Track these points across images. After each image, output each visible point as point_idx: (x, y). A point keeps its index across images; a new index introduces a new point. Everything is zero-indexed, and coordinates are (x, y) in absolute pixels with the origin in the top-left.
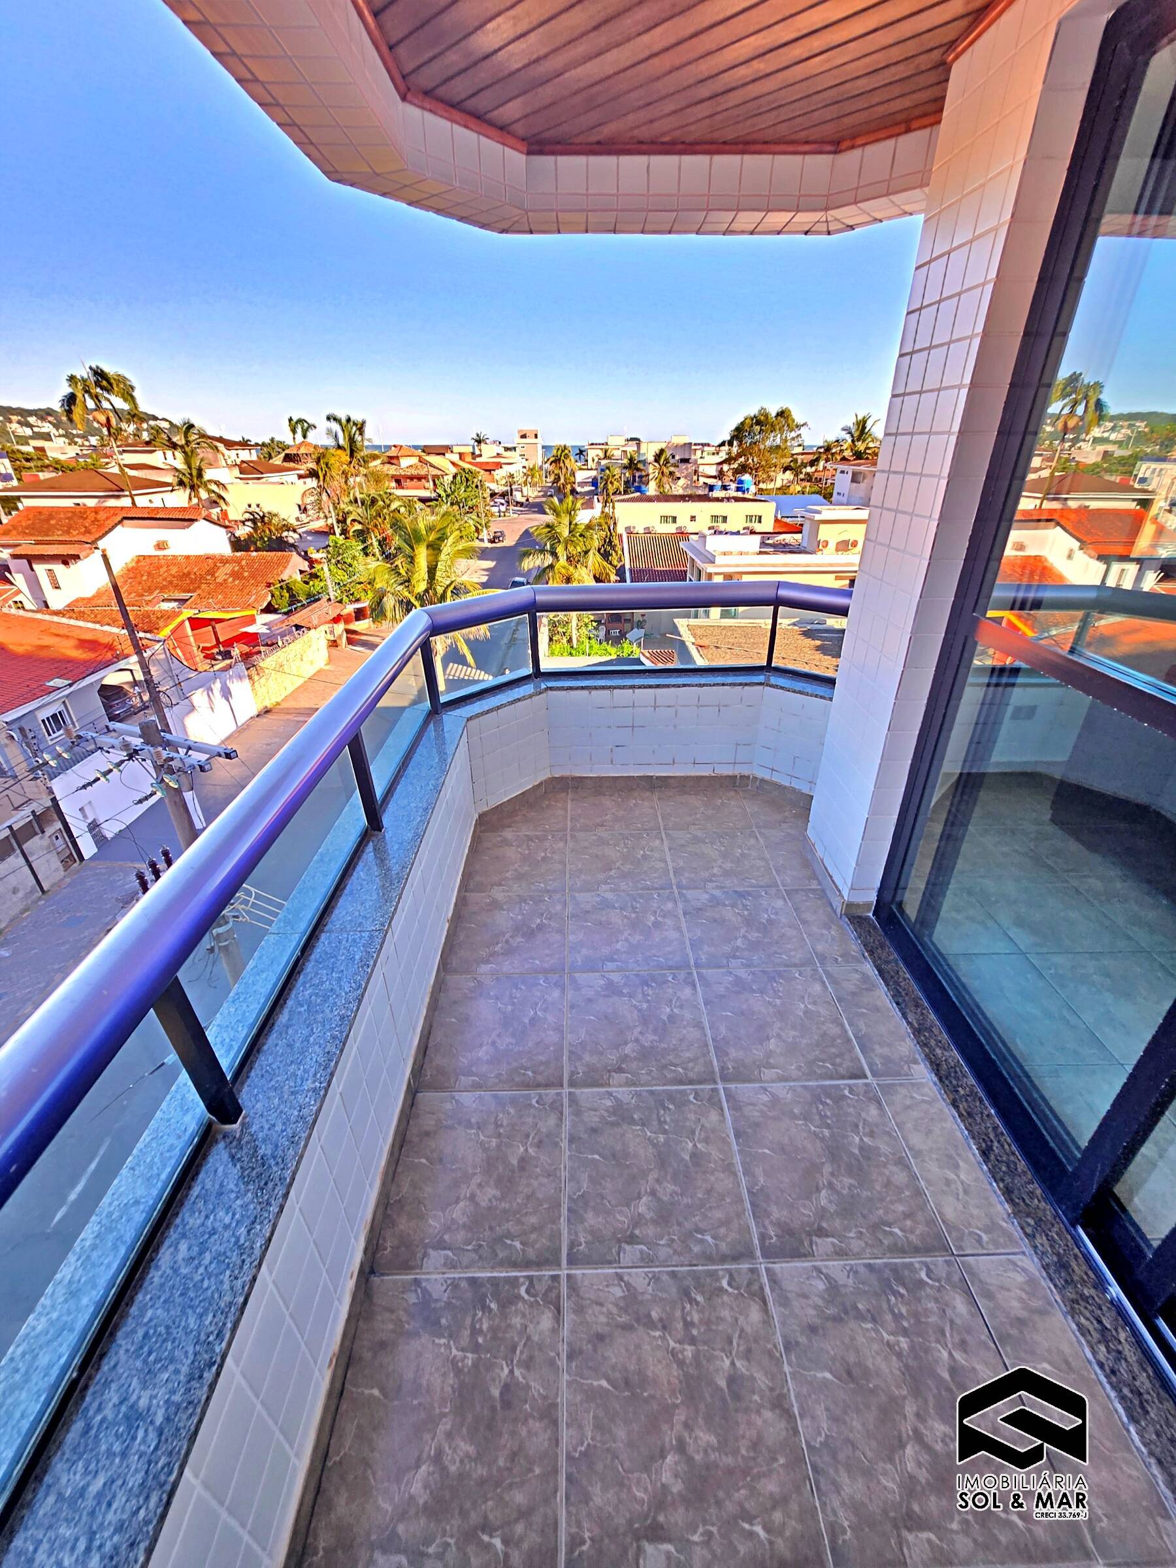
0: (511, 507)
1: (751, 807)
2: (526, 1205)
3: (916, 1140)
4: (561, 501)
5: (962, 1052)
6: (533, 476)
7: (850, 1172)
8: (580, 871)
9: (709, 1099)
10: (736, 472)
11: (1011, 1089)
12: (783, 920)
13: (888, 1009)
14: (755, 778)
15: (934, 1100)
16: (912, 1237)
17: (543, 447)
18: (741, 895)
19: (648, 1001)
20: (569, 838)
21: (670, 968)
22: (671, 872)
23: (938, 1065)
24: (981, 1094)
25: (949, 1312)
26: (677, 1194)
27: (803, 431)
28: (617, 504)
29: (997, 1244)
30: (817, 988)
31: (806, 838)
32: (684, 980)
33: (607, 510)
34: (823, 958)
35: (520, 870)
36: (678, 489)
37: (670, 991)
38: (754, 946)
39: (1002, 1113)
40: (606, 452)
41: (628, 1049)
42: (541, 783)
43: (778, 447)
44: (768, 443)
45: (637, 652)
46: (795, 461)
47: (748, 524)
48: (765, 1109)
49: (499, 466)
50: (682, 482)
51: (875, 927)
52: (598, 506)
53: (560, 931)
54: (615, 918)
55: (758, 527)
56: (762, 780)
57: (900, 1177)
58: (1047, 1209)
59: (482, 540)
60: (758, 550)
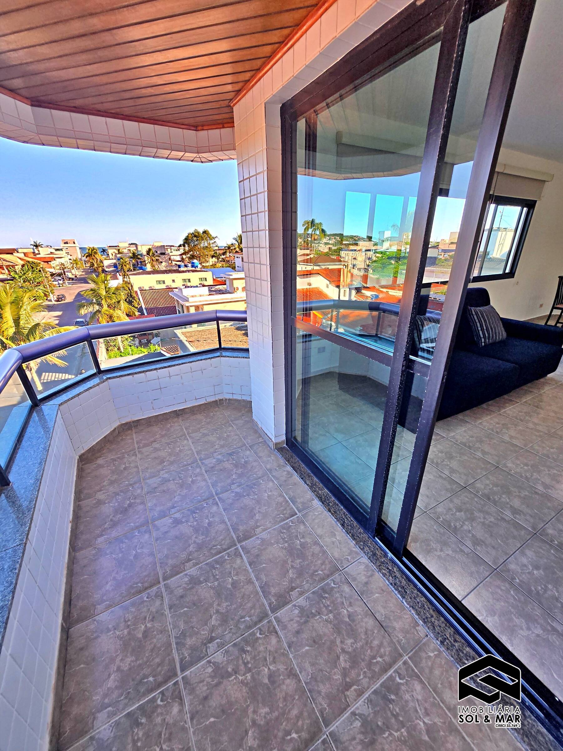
0: (66, 281)
1: (227, 413)
2: (151, 655)
3: (319, 531)
4: (97, 276)
5: (328, 489)
6: (77, 264)
7: (298, 557)
8: (147, 468)
9: (235, 554)
10: (190, 258)
11: (345, 496)
12: (251, 459)
13: (299, 483)
14: (226, 399)
15: (323, 512)
16: (326, 572)
17: (80, 248)
18: (230, 454)
19: (197, 520)
20: (137, 453)
21: (204, 500)
22: (195, 454)
23: (321, 498)
24: (337, 502)
25: (344, 594)
26: (229, 606)
27: (216, 240)
28: (130, 276)
29: (353, 558)
30: (271, 484)
31: (253, 420)
32: (212, 504)
33: (125, 280)
34: (270, 470)
35: (112, 479)
36: (163, 266)
37: (206, 511)
38: (241, 476)
39: (345, 507)
40: (119, 250)
41: (191, 549)
42: (115, 429)
43: (207, 247)
44: (202, 245)
45: (159, 349)
46: (216, 253)
47: (201, 282)
48: (260, 547)
49: (54, 259)
50: (164, 264)
51: (288, 450)
52: (120, 278)
53: (142, 503)
54: (172, 486)
55: (206, 283)
56: (229, 400)
57: (316, 549)
58: (365, 536)
59: (50, 301)
60: (208, 293)
